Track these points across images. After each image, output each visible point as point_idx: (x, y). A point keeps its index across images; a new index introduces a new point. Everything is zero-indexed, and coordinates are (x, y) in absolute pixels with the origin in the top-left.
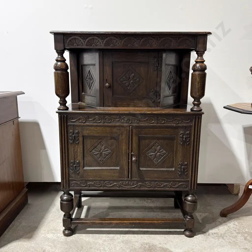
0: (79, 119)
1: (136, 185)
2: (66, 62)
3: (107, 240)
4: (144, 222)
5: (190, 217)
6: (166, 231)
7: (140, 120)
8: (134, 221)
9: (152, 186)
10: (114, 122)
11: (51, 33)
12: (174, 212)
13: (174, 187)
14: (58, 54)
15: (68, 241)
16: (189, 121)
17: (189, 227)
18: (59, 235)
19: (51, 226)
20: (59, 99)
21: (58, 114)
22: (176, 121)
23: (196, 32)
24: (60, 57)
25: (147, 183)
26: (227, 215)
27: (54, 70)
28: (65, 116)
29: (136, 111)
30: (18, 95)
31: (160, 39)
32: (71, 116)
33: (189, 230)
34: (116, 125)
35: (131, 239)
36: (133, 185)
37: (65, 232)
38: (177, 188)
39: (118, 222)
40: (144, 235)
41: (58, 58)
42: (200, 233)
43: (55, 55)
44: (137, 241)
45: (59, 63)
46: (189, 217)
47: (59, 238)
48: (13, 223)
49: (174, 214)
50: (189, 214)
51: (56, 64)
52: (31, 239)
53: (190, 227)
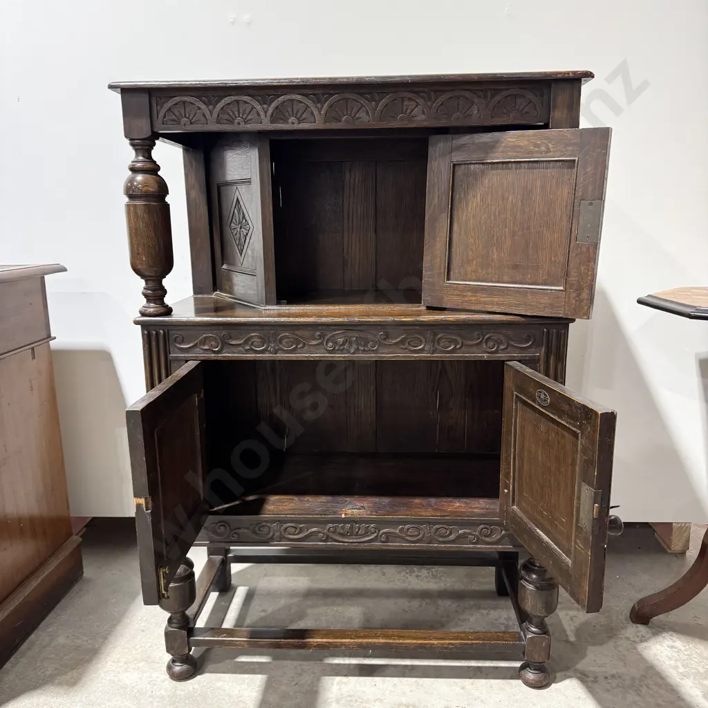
0: (204, 342)
1: (375, 535)
2: (159, 173)
3: (291, 693)
4: (401, 641)
5: (536, 627)
6: (469, 667)
7: (382, 341)
8: (370, 640)
9: (423, 537)
10: (306, 348)
11: (111, 87)
12: (495, 608)
13: (488, 539)
14: (136, 150)
15: (180, 695)
16: (528, 342)
17: (536, 656)
18: (155, 675)
19: (137, 647)
20: (142, 283)
21: (140, 326)
22: (490, 344)
23: (545, 73)
24: (141, 158)
25: (408, 529)
26: (651, 618)
27: (126, 199)
28: (161, 331)
29: (368, 316)
30: (46, 274)
31: (436, 98)
32: (180, 333)
33: (535, 666)
34: (312, 357)
35: (363, 692)
36: (366, 534)
37: (173, 668)
38: (497, 543)
39: (325, 640)
40: (401, 679)
41: (135, 163)
42: (568, 674)
43: (128, 154)
44: (379, 699)
45: (140, 178)
46: (534, 629)
47: (155, 685)
48: (33, 636)
49: (494, 614)
50: (535, 620)
51: (131, 181)
52: (76, 688)
53: (537, 658)
